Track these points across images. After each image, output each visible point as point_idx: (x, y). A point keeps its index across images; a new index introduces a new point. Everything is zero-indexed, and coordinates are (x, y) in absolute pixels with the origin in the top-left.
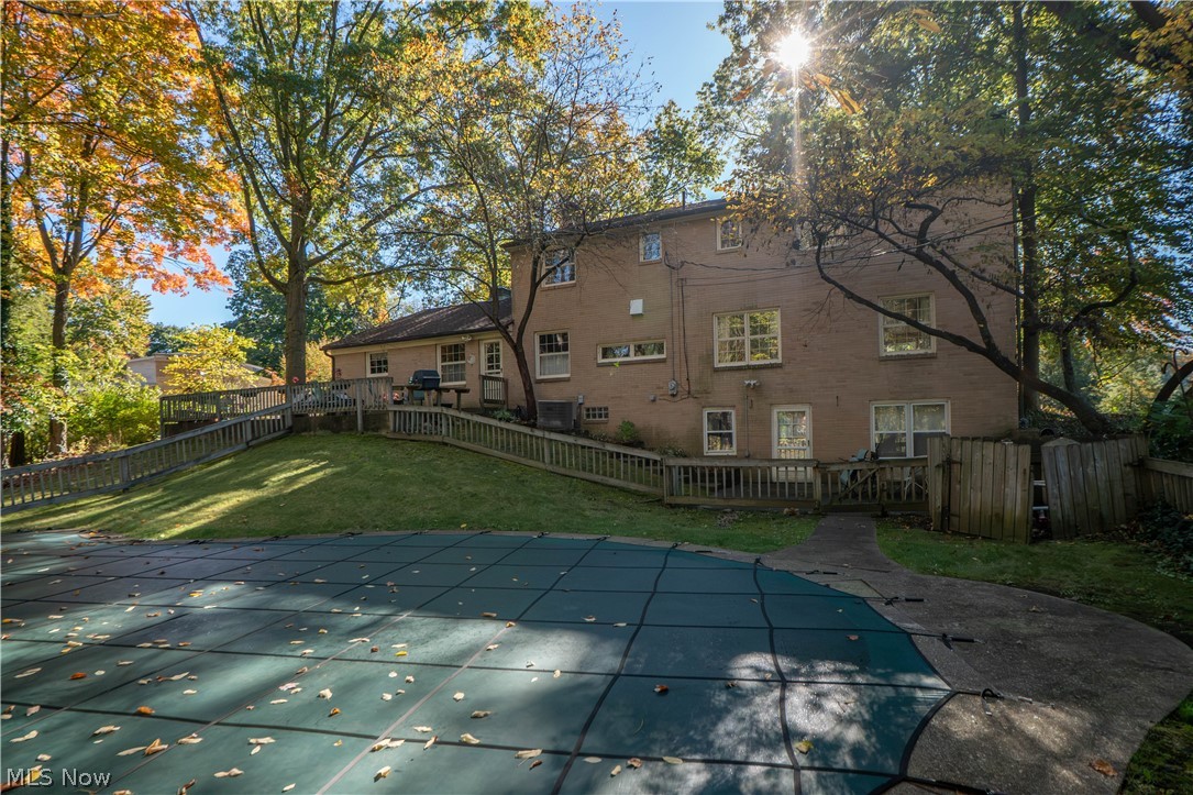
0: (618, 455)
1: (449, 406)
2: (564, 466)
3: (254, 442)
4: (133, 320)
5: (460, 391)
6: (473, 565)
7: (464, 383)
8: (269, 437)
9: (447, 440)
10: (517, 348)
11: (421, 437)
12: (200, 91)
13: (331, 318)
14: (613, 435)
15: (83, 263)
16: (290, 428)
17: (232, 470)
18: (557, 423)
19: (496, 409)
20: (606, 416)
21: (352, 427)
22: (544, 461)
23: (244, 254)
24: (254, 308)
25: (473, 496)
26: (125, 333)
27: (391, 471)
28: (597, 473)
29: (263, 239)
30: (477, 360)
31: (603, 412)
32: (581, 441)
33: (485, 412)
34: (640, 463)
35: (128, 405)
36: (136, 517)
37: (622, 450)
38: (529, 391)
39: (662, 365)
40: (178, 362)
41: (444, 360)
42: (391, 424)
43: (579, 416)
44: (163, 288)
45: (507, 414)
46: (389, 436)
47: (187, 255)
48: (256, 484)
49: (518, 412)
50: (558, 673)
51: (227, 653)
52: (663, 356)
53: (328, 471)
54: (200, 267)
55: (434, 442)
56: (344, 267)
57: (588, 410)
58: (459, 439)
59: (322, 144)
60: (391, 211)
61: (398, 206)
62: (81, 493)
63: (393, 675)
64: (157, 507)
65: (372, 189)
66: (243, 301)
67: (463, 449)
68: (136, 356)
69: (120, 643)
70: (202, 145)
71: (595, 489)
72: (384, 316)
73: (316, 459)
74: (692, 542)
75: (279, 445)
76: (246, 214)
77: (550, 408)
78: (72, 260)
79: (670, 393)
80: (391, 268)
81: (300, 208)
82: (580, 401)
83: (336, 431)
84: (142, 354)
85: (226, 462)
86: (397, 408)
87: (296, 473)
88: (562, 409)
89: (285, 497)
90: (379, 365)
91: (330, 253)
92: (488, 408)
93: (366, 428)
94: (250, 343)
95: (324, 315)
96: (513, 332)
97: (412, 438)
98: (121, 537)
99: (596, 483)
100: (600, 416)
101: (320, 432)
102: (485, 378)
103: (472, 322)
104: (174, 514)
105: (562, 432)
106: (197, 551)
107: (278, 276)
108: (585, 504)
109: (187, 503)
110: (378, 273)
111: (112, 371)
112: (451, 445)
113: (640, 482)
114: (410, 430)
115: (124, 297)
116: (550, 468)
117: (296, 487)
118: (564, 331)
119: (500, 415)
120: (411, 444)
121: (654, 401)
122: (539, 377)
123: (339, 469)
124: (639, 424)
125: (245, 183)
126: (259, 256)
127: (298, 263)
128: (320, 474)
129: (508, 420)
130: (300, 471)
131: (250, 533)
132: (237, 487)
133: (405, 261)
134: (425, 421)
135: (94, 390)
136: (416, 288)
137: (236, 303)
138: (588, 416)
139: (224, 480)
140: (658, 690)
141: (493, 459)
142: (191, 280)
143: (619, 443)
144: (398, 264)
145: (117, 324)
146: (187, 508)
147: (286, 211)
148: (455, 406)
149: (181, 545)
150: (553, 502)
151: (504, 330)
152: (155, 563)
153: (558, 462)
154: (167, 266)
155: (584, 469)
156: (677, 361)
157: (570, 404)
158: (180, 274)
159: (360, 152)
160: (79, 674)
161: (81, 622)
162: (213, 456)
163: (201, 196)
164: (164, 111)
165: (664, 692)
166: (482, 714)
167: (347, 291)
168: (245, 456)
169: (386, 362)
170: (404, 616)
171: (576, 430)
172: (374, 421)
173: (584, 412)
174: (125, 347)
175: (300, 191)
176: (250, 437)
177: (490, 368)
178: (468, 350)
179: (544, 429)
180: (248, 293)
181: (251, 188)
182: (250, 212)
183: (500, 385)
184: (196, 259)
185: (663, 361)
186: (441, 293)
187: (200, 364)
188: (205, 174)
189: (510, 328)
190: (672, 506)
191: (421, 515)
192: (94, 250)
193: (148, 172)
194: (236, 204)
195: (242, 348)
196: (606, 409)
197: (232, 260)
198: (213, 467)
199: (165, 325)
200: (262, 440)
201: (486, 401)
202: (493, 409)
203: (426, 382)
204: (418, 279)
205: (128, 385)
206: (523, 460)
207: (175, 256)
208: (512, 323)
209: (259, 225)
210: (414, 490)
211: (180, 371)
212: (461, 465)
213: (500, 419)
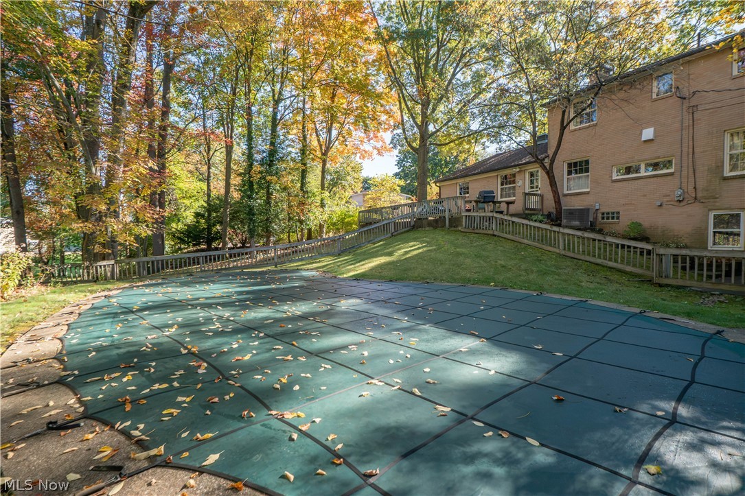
0: (623, 246)
1: (501, 213)
2: (574, 252)
3: (395, 233)
4: (356, 176)
5: (508, 203)
6: (483, 305)
7: (514, 198)
8: (403, 230)
9: (496, 233)
10: (550, 173)
11: (481, 231)
12: (379, 52)
13: (446, 166)
14: (622, 233)
15: (332, 149)
16: (414, 226)
17: (382, 247)
18: (577, 223)
19: (534, 214)
20: (618, 218)
21: (444, 226)
22: (559, 248)
23: (398, 135)
24: (408, 164)
25: (503, 267)
26: (352, 182)
27: (458, 250)
28: (599, 257)
29: (407, 126)
30: (523, 183)
31: (615, 215)
32: (591, 235)
33: (526, 217)
34: (642, 253)
35: (350, 216)
36: (338, 266)
37: (627, 243)
38: (558, 202)
39: (669, 178)
40: (371, 194)
41: (502, 185)
42: (464, 224)
43: (596, 218)
44: (364, 157)
45: (540, 217)
46: (462, 230)
47: (375, 139)
48: (390, 254)
49: (549, 216)
50: (492, 372)
51: (339, 329)
52: (672, 170)
53: (425, 249)
54: (379, 145)
55: (488, 234)
56: (449, 135)
57: (603, 214)
58: (503, 232)
59: (435, 66)
60: (476, 96)
61: (480, 93)
62: (322, 255)
63: (402, 352)
64: (348, 263)
65: (465, 85)
66: (403, 161)
67: (505, 238)
68: (357, 193)
69: (304, 317)
70: (380, 82)
71: (594, 269)
72: (472, 161)
73: (421, 243)
74: (660, 311)
75: (406, 235)
76: (399, 113)
77: (572, 213)
78: (328, 148)
79: (676, 199)
80: (476, 132)
81: (425, 105)
82: (597, 208)
83: (436, 228)
84: (359, 192)
85: (382, 243)
86: (467, 214)
87: (410, 249)
88: (582, 213)
89: (401, 261)
90: (465, 190)
91: (441, 128)
92: (527, 214)
93: (451, 226)
94: (402, 183)
95: (442, 164)
96: (547, 162)
97: (476, 231)
98: (330, 275)
99: (598, 264)
100: (613, 218)
101: (427, 228)
102: (526, 194)
103: (521, 159)
104: (353, 266)
105: (579, 229)
106: (355, 283)
107: (414, 145)
108: (584, 278)
109: (359, 262)
110: (469, 136)
111: (345, 200)
112: (498, 236)
113: (634, 266)
114: (474, 227)
115: (352, 165)
116: (563, 252)
117: (407, 256)
118: (587, 158)
119: (535, 218)
120: (474, 235)
121: (661, 205)
122: (566, 192)
123: (431, 248)
124: (646, 224)
125: (399, 97)
126: (405, 135)
127: (424, 136)
128: (420, 251)
129: (541, 222)
130: (412, 248)
131: (381, 278)
132: (381, 256)
133: (484, 126)
134: (486, 221)
135: (337, 209)
136: (492, 142)
137: (400, 163)
138: (603, 218)
139: (378, 251)
140: (555, 398)
141: (523, 246)
142: (375, 152)
143: (625, 237)
144: (481, 129)
145: (349, 178)
146: (359, 264)
147: (418, 108)
148: (505, 212)
149: (349, 280)
150: (559, 275)
151: (541, 162)
152: (335, 286)
153: (569, 249)
154: (367, 147)
155: (589, 254)
156: (685, 173)
157: (588, 209)
158: (371, 149)
159: (458, 65)
160: (283, 325)
161: (296, 306)
162: (376, 240)
163: (379, 108)
164: (361, 68)
165: (559, 400)
166: (432, 381)
167: (452, 149)
168: (390, 240)
169: (468, 188)
170: (427, 327)
171: (592, 228)
172: (455, 222)
173: (600, 216)
174: (352, 189)
175: (424, 95)
176: (393, 231)
177: (532, 188)
178: (518, 178)
179: (567, 227)
180: (405, 156)
181: (402, 98)
182: (401, 112)
183: (538, 198)
184: (378, 141)
185: (672, 174)
186: (508, 143)
187: (379, 195)
188: (379, 96)
189: (546, 160)
190: (660, 285)
191: (469, 275)
192: (337, 142)
193: (356, 101)
194: (395, 109)
195: (399, 186)
196: (618, 213)
197: (393, 139)
198: (376, 245)
199: (370, 177)
200: (399, 232)
201: (527, 209)
202: (531, 215)
203: (487, 198)
204: (493, 136)
205: (351, 207)
206: (545, 247)
207: (369, 141)
208: (548, 156)
209: (406, 118)
210: (468, 261)
211: (371, 199)
212: (501, 248)
213: (535, 221)
